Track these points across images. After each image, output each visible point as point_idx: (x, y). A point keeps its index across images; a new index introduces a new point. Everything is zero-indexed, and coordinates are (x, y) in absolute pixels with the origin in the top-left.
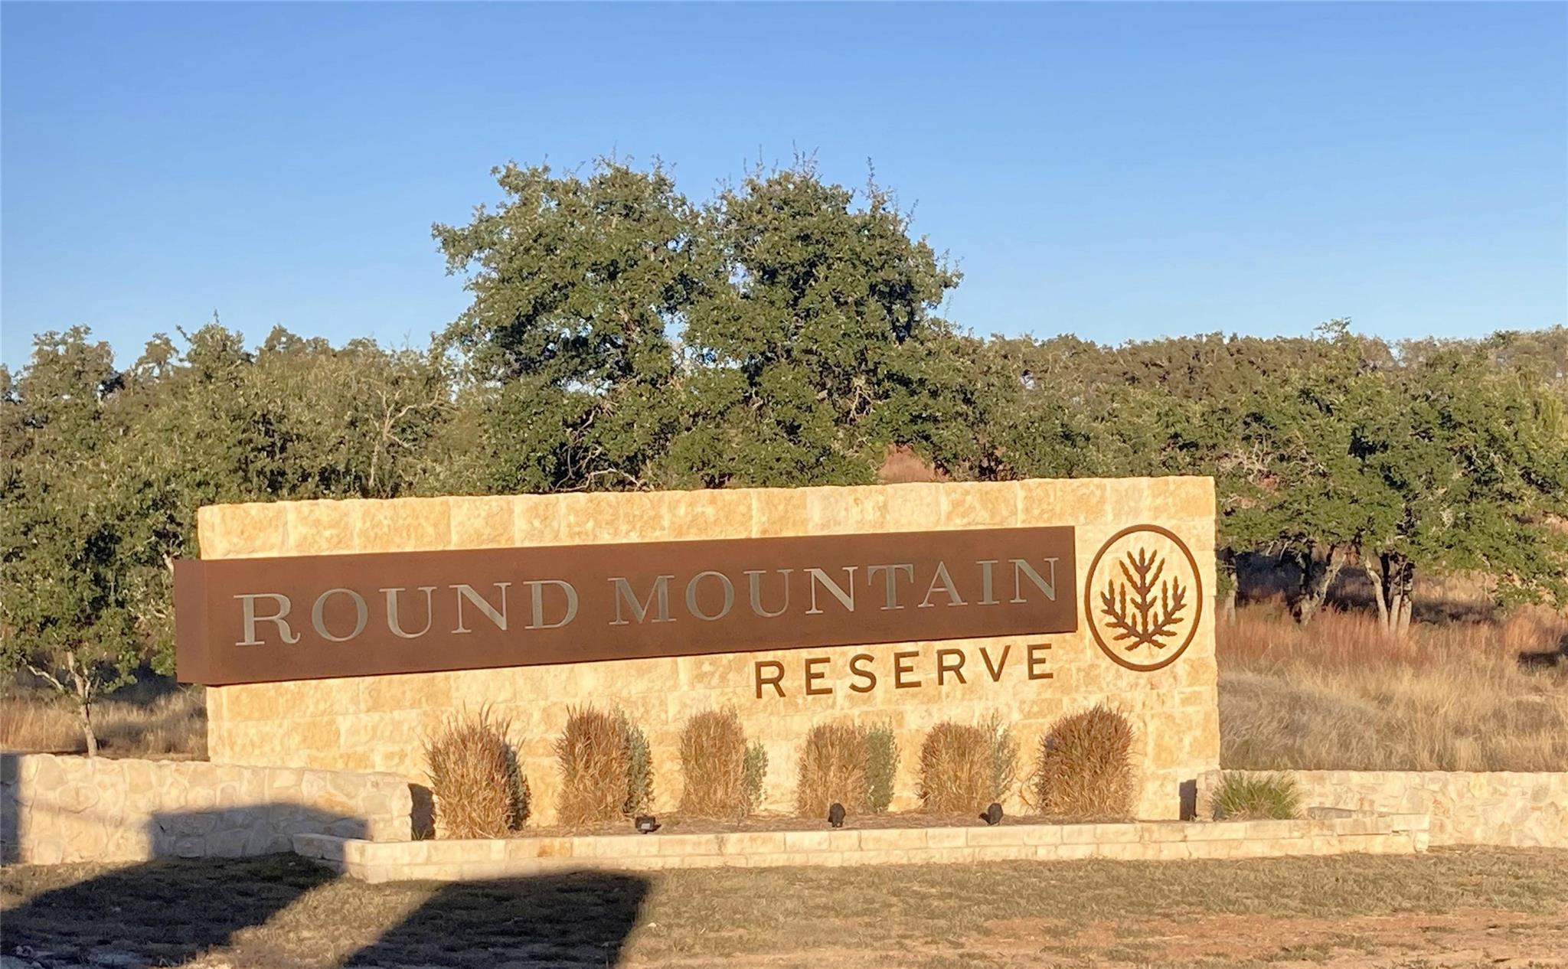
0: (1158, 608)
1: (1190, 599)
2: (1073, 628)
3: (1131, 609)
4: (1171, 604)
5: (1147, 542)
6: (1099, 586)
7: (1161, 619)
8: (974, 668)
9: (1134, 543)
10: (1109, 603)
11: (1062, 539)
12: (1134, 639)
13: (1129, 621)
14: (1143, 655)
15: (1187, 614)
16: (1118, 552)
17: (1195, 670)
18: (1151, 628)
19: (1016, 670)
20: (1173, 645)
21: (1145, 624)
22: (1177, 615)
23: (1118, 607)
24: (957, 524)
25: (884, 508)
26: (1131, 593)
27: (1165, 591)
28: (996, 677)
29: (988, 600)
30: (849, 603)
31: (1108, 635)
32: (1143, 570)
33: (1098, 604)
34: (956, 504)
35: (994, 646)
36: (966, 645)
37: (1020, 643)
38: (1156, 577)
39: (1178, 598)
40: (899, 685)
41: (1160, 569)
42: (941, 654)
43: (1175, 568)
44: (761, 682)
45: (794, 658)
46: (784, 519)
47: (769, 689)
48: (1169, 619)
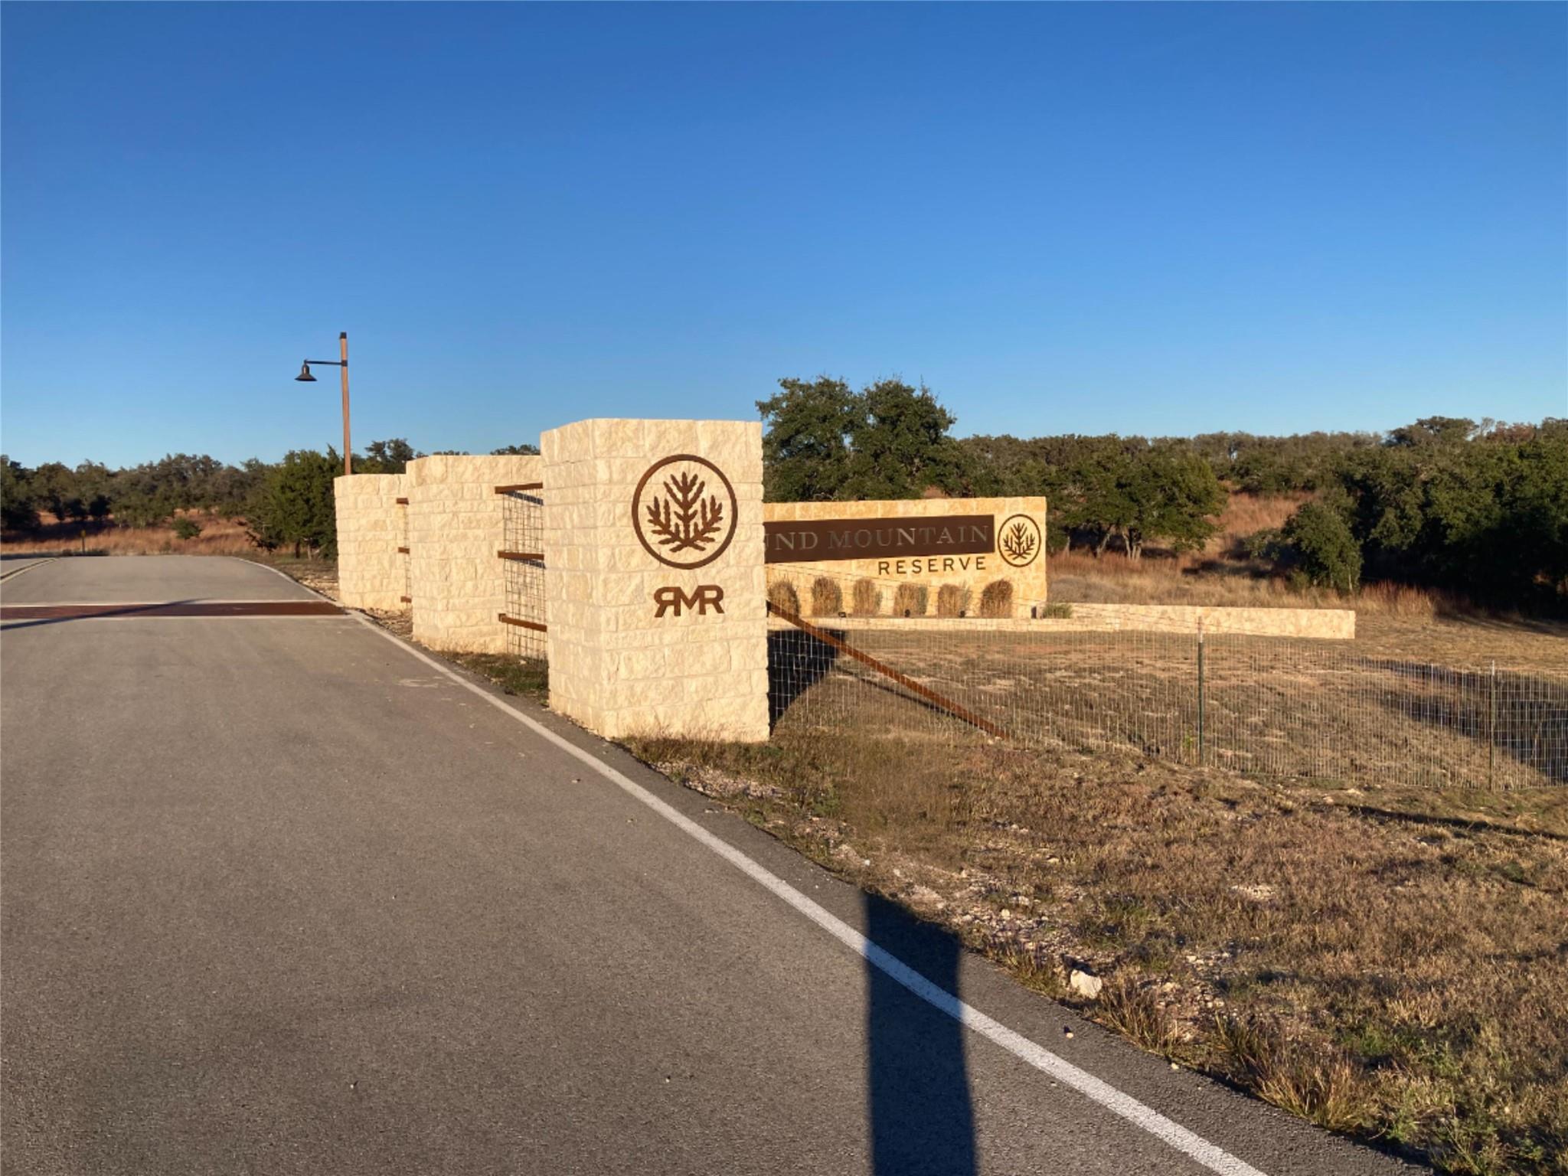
0: (1024, 544)
1: (1036, 541)
2: (992, 551)
3: (1014, 545)
4: (1029, 543)
5: (1021, 520)
6: (1003, 536)
7: (1025, 548)
8: (957, 565)
9: (1016, 521)
10: (1006, 542)
11: (989, 520)
12: (1015, 556)
13: (1014, 549)
14: (1019, 561)
15: (1035, 547)
16: (1010, 524)
17: (1038, 568)
18: (1022, 551)
19: (972, 566)
20: (1029, 558)
21: (1019, 550)
22: (1031, 547)
23: (1010, 544)
24: (952, 513)
25: (925, 508)
26: (1015, 539)
27: (1027, 538)
28: (965, 568)
29: (962, 540)
30: (912, 541)
31: (1006, 554)
32: (1019, 530)
33: (1002, 543)
34: (951, 506)
35: (964, 557)
36: (955, 557)
37: (974, 556)
38: (1024, 533)
39: (1032, 541)
40: (930, 570)
41: (1025, 530)
42: (945, 560)
43: (1031, 530)
44: (881, 569)
45: (892, 561)
46: (889, 512)
47: (883, 571)
48: (1028, 548)
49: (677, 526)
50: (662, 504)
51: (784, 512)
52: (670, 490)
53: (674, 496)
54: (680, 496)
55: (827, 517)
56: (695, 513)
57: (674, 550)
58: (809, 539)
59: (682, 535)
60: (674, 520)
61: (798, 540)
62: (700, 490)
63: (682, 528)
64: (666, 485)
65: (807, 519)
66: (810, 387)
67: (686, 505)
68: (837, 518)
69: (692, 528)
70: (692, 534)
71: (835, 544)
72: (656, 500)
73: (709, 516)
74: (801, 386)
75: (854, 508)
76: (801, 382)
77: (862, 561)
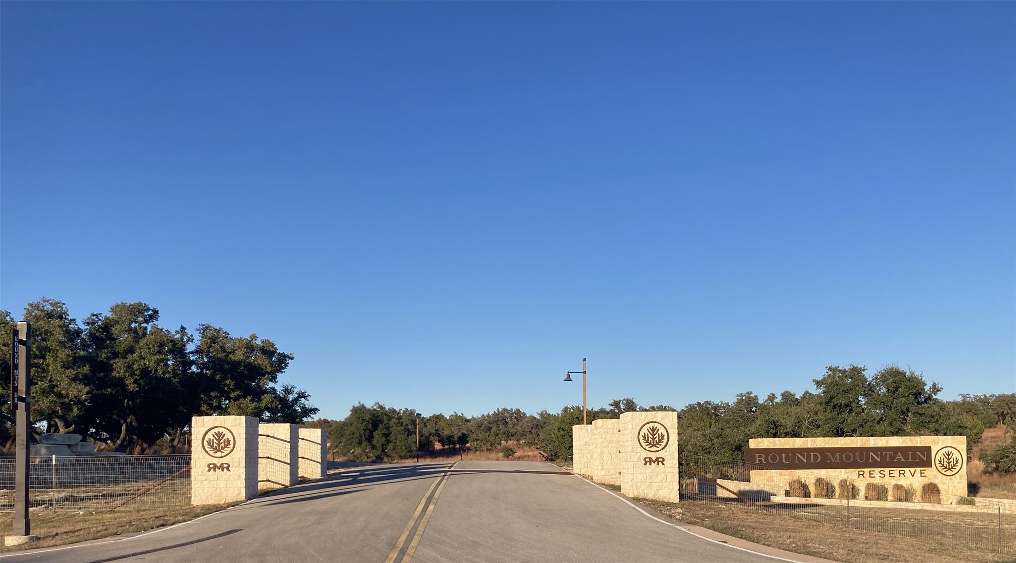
0: (952, 463)
1: (960, 461)
2: (930, 466)
3: (945, 463)
4: (955, 462)
5: (950, 449)
6: (938, 458)
7: (953, 466)
8: (908, 474)
9: (946, 450)
10: (940, 462)
11: (929, 449)
12: (946, 470)
13: (945, 466)
14: (948, 473)
15: (959, 465)
16: (943, 451)
17: (961, 477)
18: (950, 467)
19: (918, 475)
20: (955, 471)
21: (949, 466)
22: (957, 465)
23: (942, 463)
24: (904, 445)
25: (887, 441)
26: (945, 460)
27: (954, 460)
28: (913, 476)
29: (910, 460)
30: (879, 460)
31: (940, 469)
32: (948, 455)
33: (937, 462)
34: (903, 441)
35: (912, 470)
36: (906, 469)
37: (918, 469)
38: (952, 457)
39: (957, 462)
40: (890, 477)
41: (953, 455)
42: (900, 471)
43: (956, 455)
44: (859, 475)
45: (867, 470)
46: (865, 443)
47: (861, 476)
48: (955, 466)
49: (651, 441)
50: (646, 435)
51: (801, 443)
52: (649, 431)
53: (650, 432)
54: (652, 432)
55: (827, 446)
56: (656, 437)
57: (650, 447)
58: (816, 458)
59: (652, 443)
60: (650, 439)
61: (808, 458)
62: (658, 431)
63: (652, 441)
64: (648, 429)
65: (815, 446)
66: (845, 371)
67: (653, 435)
68: (833, 446)
69: (655, 441)
70: (655, 443)
71: (830, 460)
72: (645, 433)
73: (660, 438)
74: (840, 371)
75: (843, 441)
76: (840, 368)
77: (848, 470)
